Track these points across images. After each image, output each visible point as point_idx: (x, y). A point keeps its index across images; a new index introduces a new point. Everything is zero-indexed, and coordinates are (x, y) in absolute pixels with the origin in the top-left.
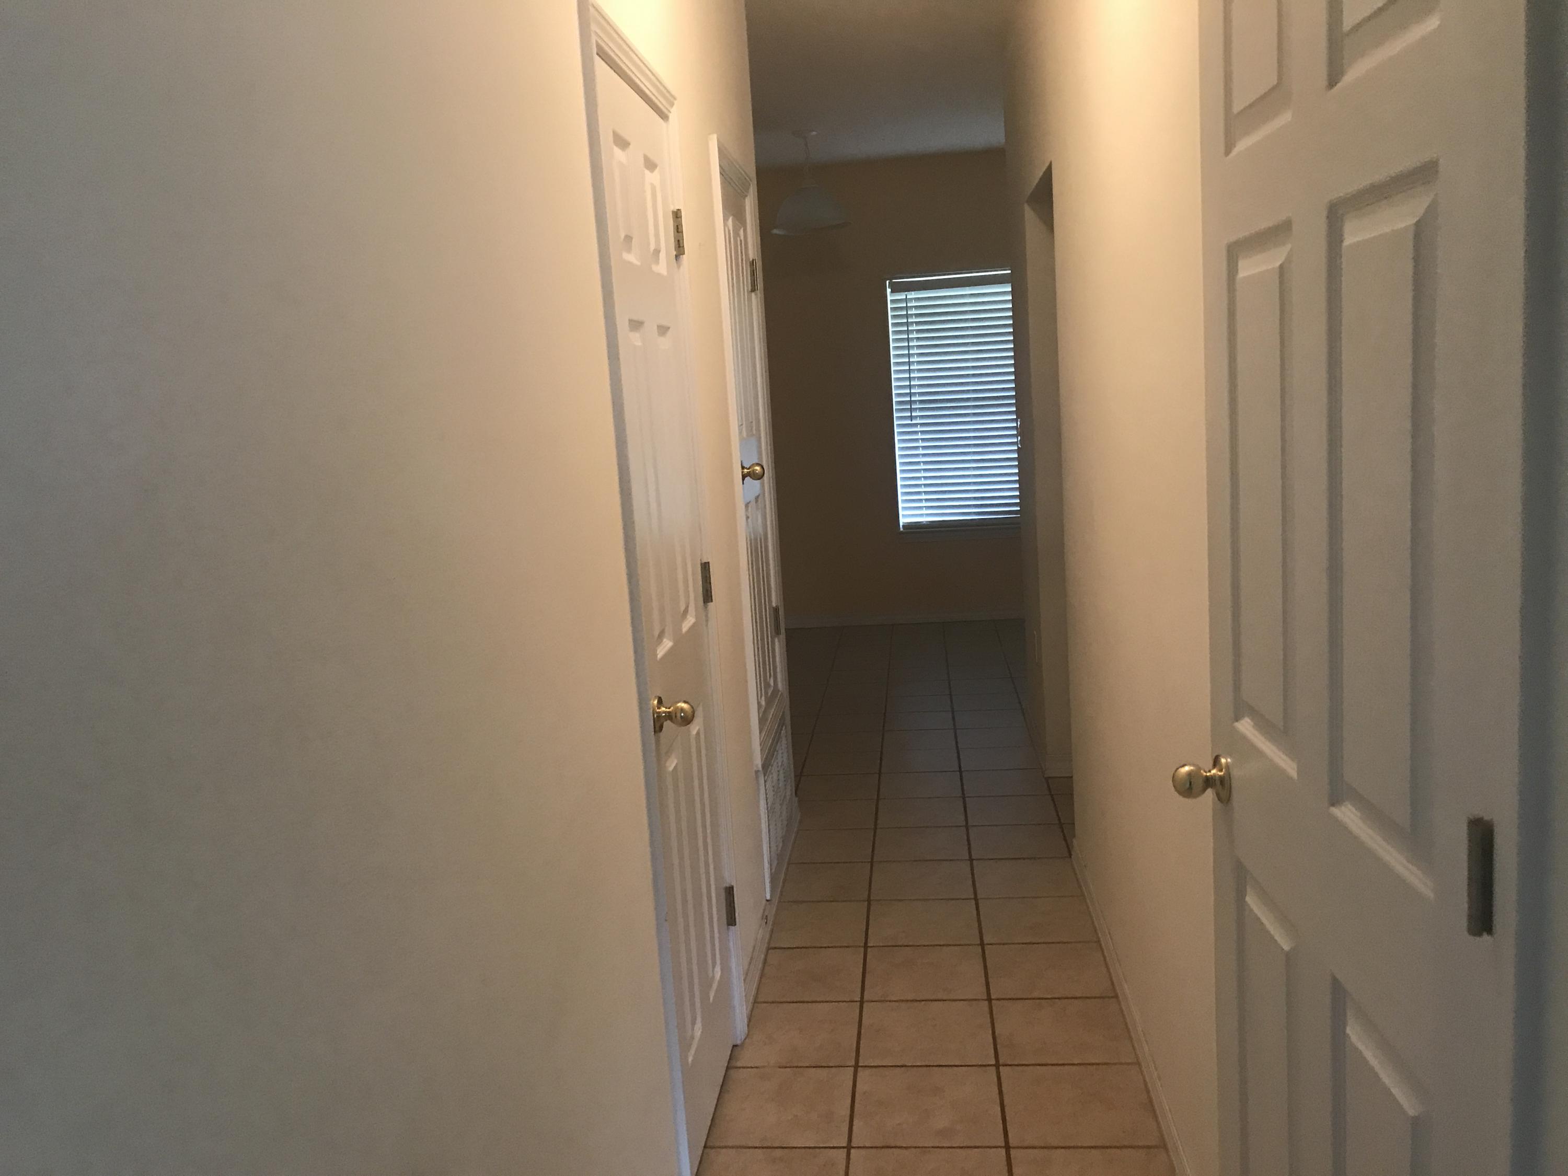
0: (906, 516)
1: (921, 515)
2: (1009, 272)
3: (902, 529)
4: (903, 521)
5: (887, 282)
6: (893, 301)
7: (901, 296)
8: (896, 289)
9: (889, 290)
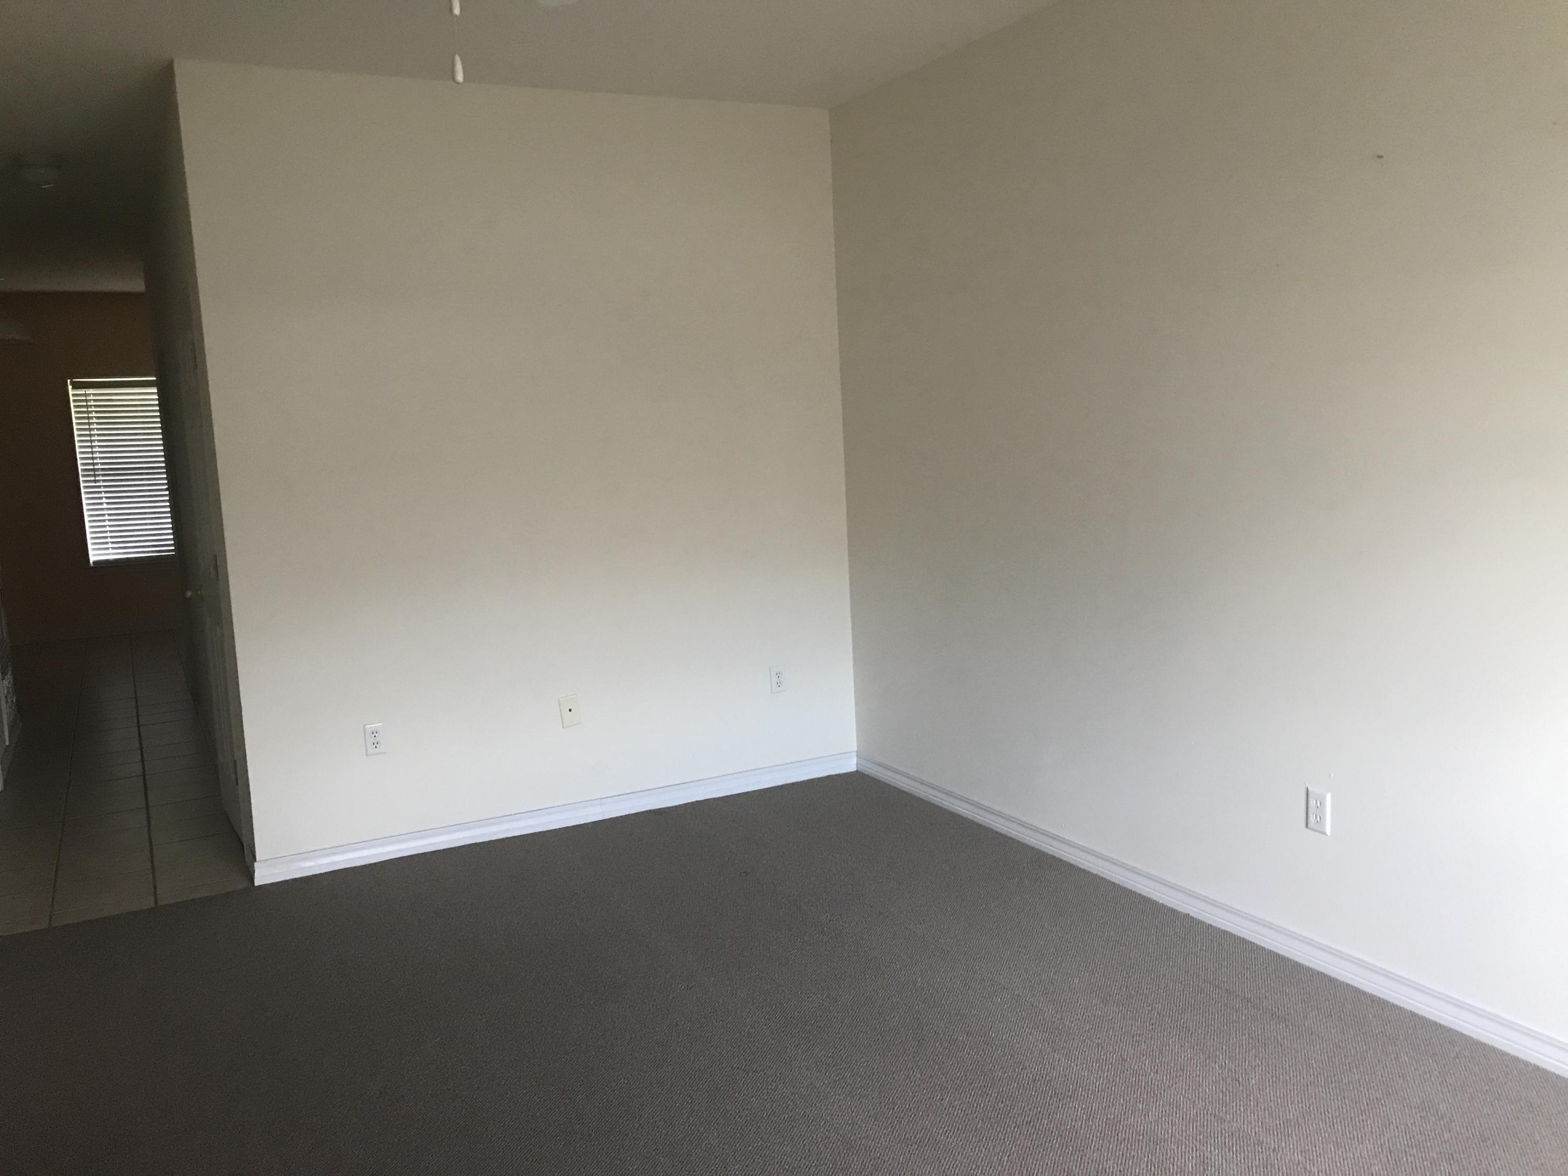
0: (95, 556)
1: (108, 554)
2: (155, 379)
3: (92, 565)
4: (92, 559)
5: (69, 381)
6: (74, 395)
7: (82, 392)
8: (76, 386)
9: (70, 387)
